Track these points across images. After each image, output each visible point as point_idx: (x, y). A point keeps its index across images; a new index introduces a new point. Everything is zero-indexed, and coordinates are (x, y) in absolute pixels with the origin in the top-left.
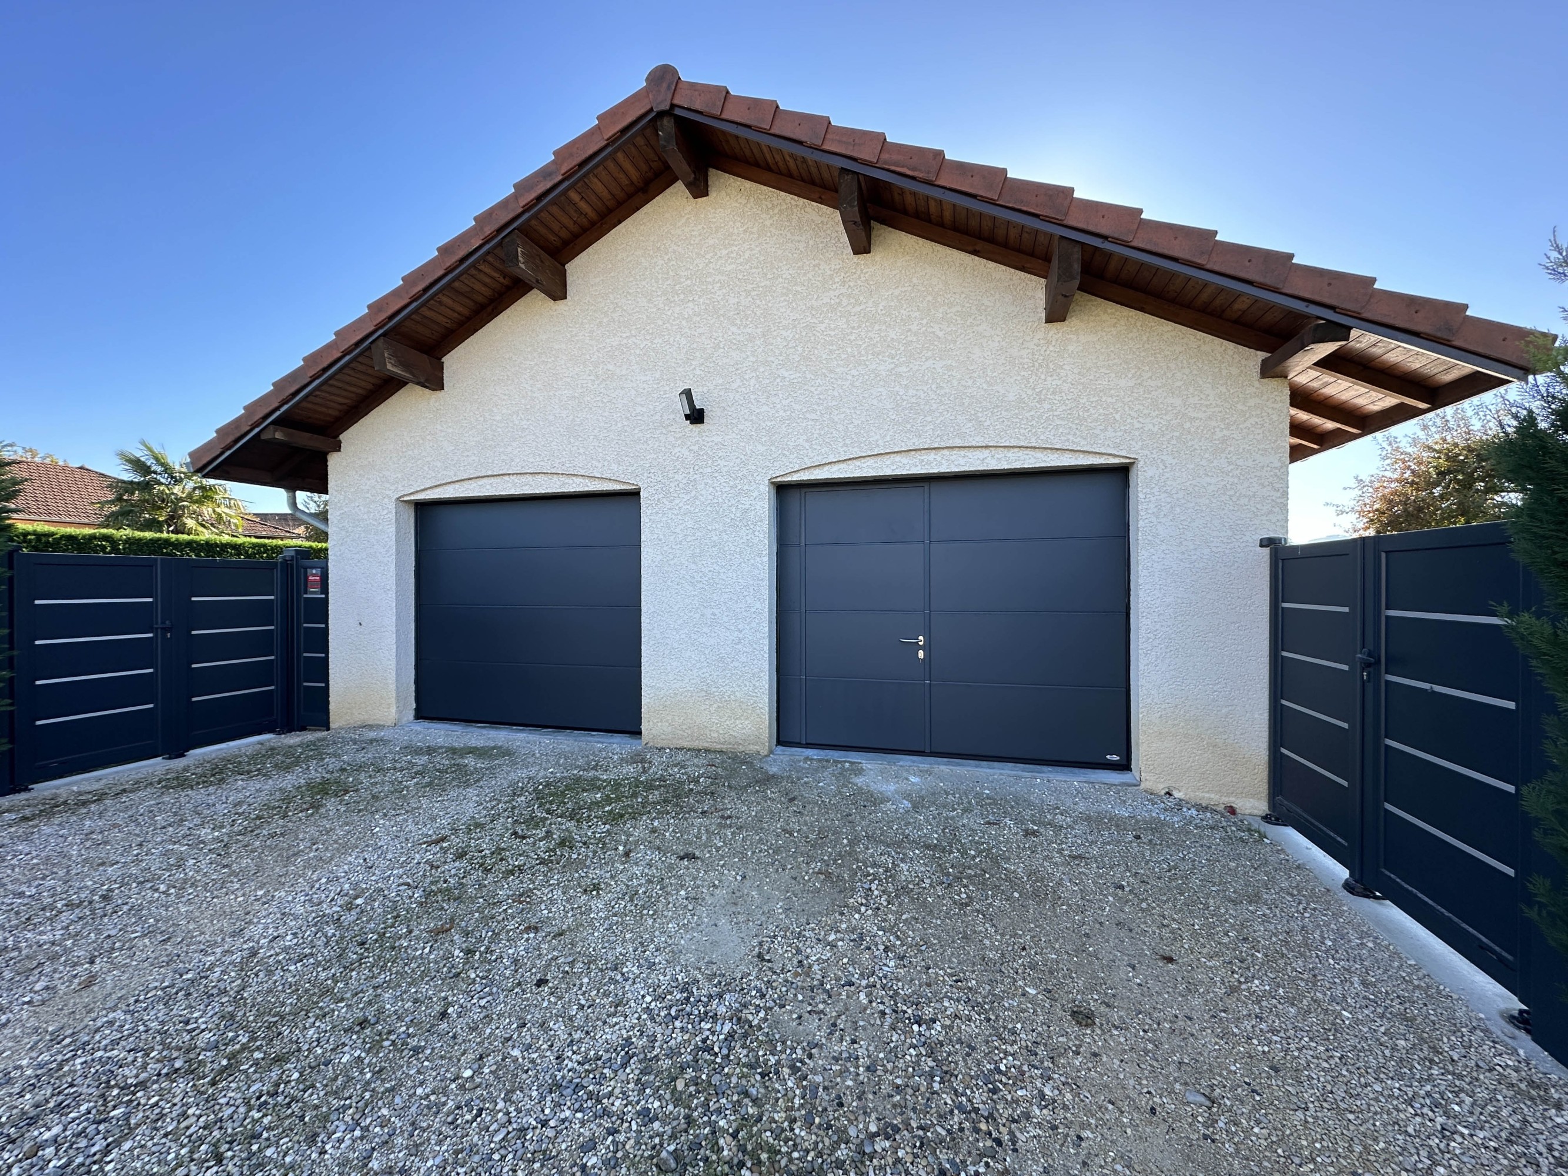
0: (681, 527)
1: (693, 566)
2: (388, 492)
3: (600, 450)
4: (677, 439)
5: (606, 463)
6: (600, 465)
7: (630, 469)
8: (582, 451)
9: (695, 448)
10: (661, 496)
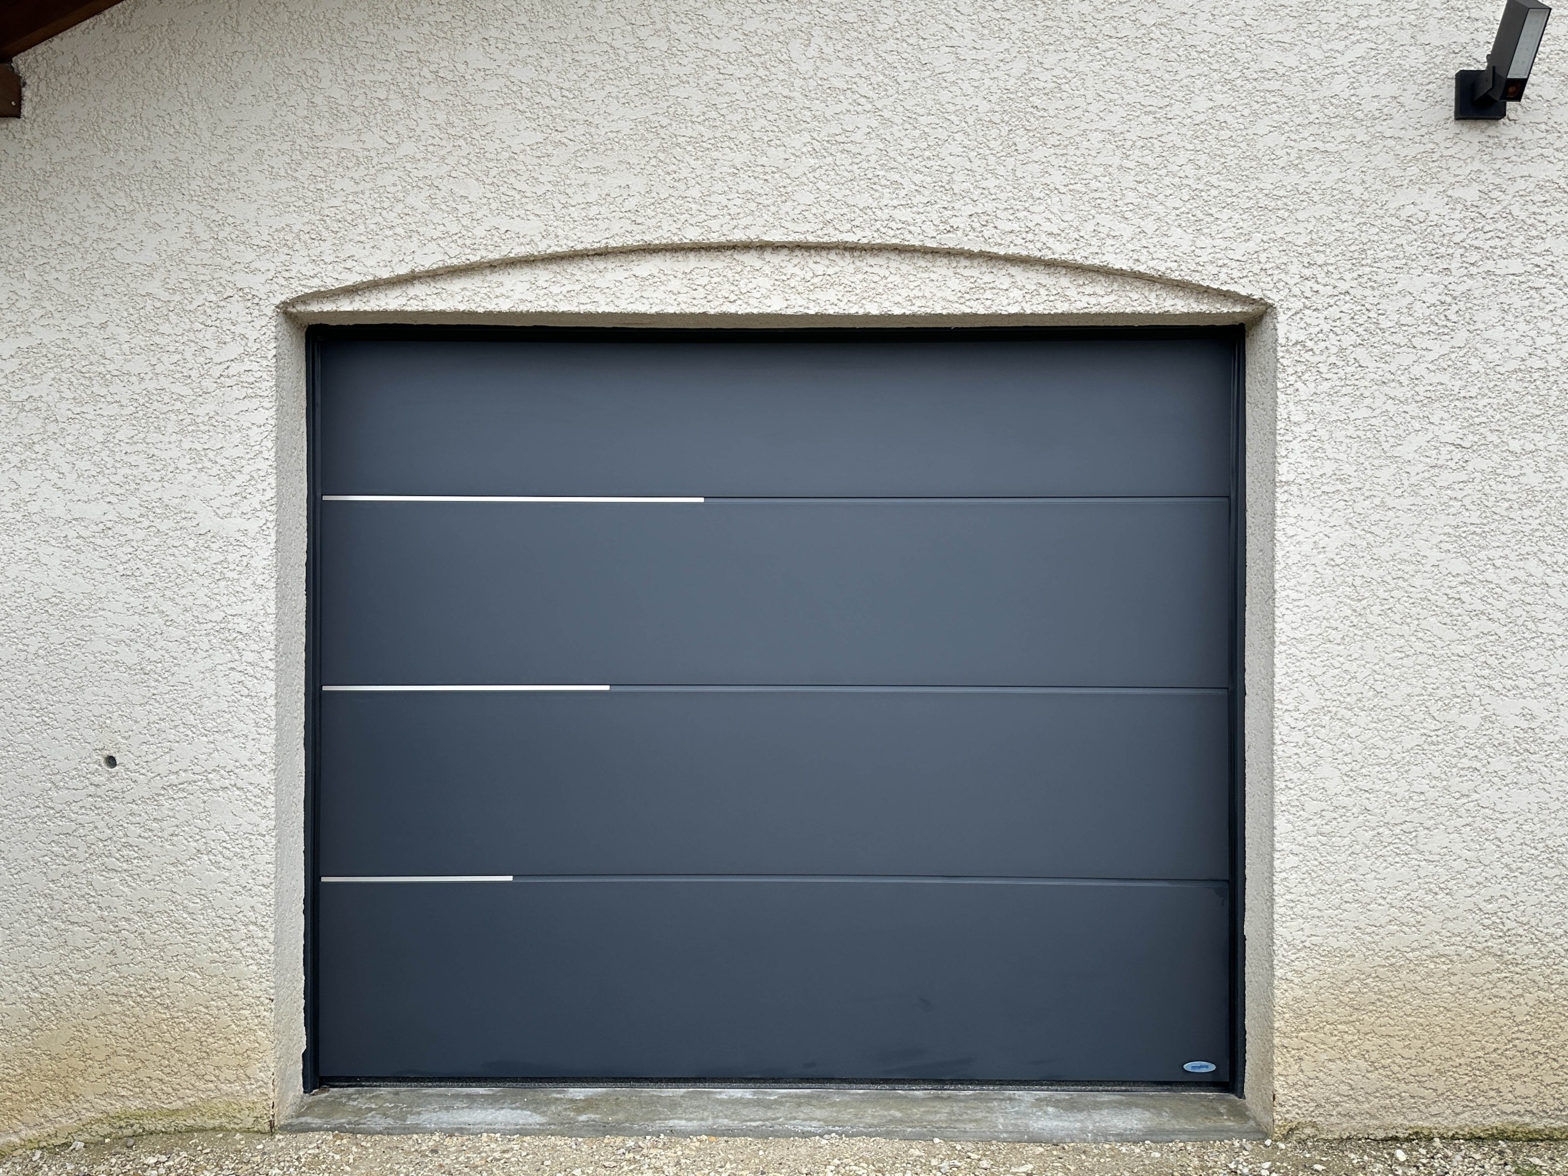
0: (1421, 440)
1: (1459, 566)
2: (243, 280)
3: (1128, 180)
4: (1404, 163)
5: (1150, 225)
6: (1128, 232)
7: (1240, 250)
8: (1057, 178)
9: (1471, 194)
10: (1349, 339)
